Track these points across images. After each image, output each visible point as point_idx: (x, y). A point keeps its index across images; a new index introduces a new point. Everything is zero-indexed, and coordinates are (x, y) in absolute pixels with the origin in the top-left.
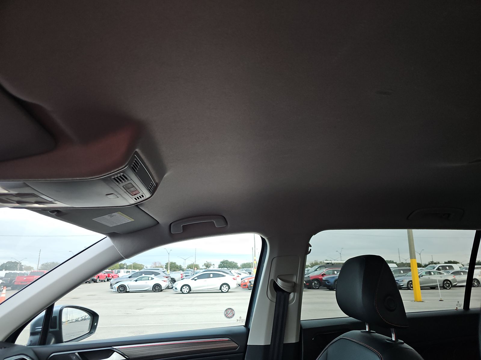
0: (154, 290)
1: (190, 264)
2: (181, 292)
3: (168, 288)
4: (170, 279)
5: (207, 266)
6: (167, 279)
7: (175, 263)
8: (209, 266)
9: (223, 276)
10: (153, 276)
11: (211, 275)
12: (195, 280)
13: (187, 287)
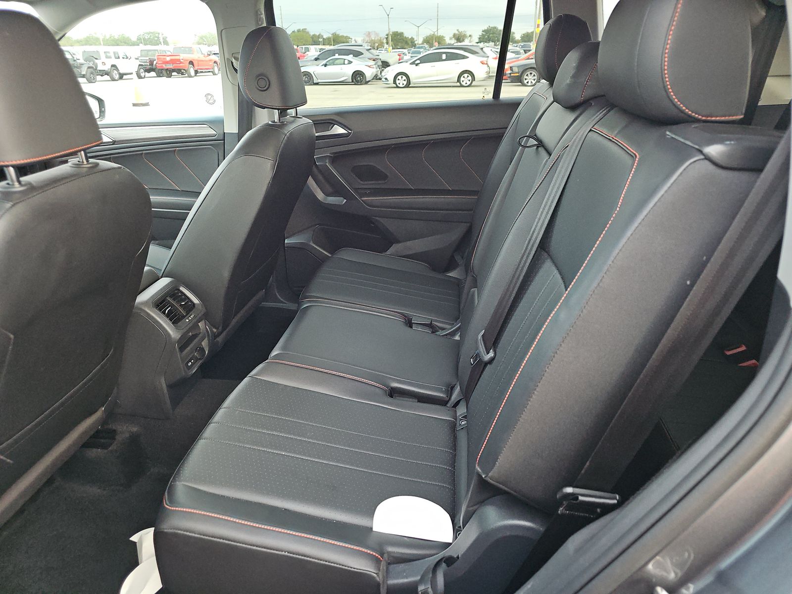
0: (354, 81)
2: (395, 85)
3: (377, 78)
4: (380, 63)
5: (459, 38)
6: (373, 63)
8: (461, 40)
9: (464, 57)
10: (350, 57)
11: (444, 57)
12: (417, 65)
13: (404, 78)
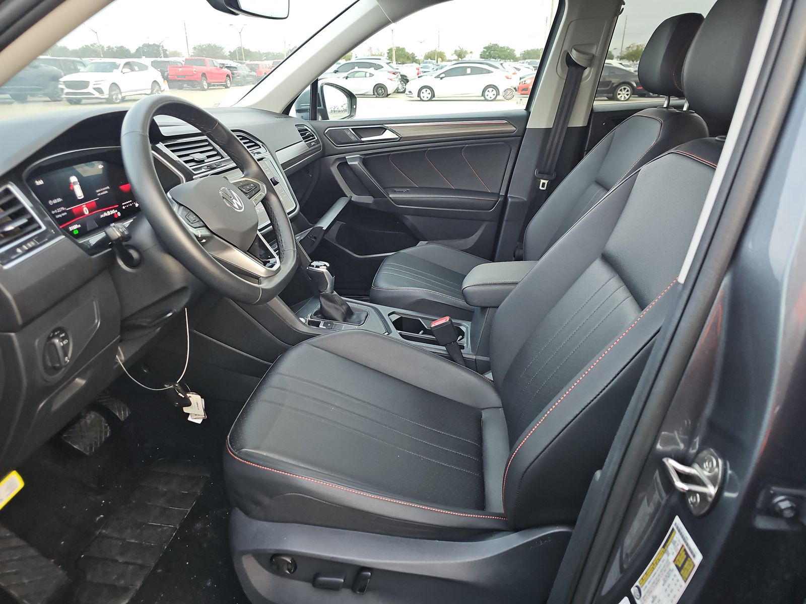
0: (376, 93)
1: (430, 51)
2: (419, 99)
3: (397, 91)
4: (400, 77)
5: (460, 54)
6: (395, 76)
7: (404, 48)
8: (463, 56)
9: (489, 72)
10: (372, 70)
11: (469, 71)
12: (441, 78)
13: (429, 91)
